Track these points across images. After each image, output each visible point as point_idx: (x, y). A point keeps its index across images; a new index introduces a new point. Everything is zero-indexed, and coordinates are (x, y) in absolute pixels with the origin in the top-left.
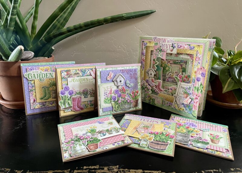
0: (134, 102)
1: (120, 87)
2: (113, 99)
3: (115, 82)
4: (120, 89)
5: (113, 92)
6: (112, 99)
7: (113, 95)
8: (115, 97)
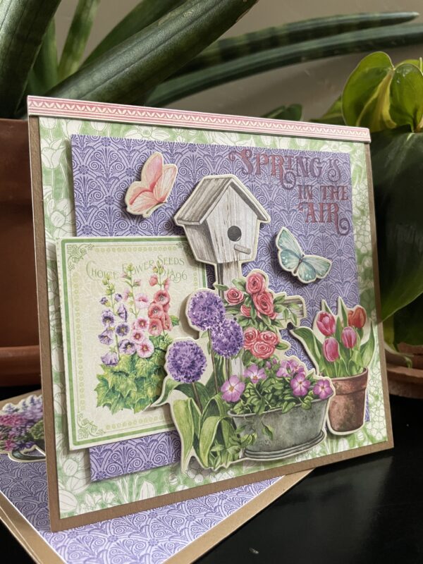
0: (340, 393)
1: (233, 279)
2: (177, 367)
3: (188, 232)
4: (234, 294)
5: (173, 311)
6: (167, 366)
7: (177, 335)
8: (197, 351)
